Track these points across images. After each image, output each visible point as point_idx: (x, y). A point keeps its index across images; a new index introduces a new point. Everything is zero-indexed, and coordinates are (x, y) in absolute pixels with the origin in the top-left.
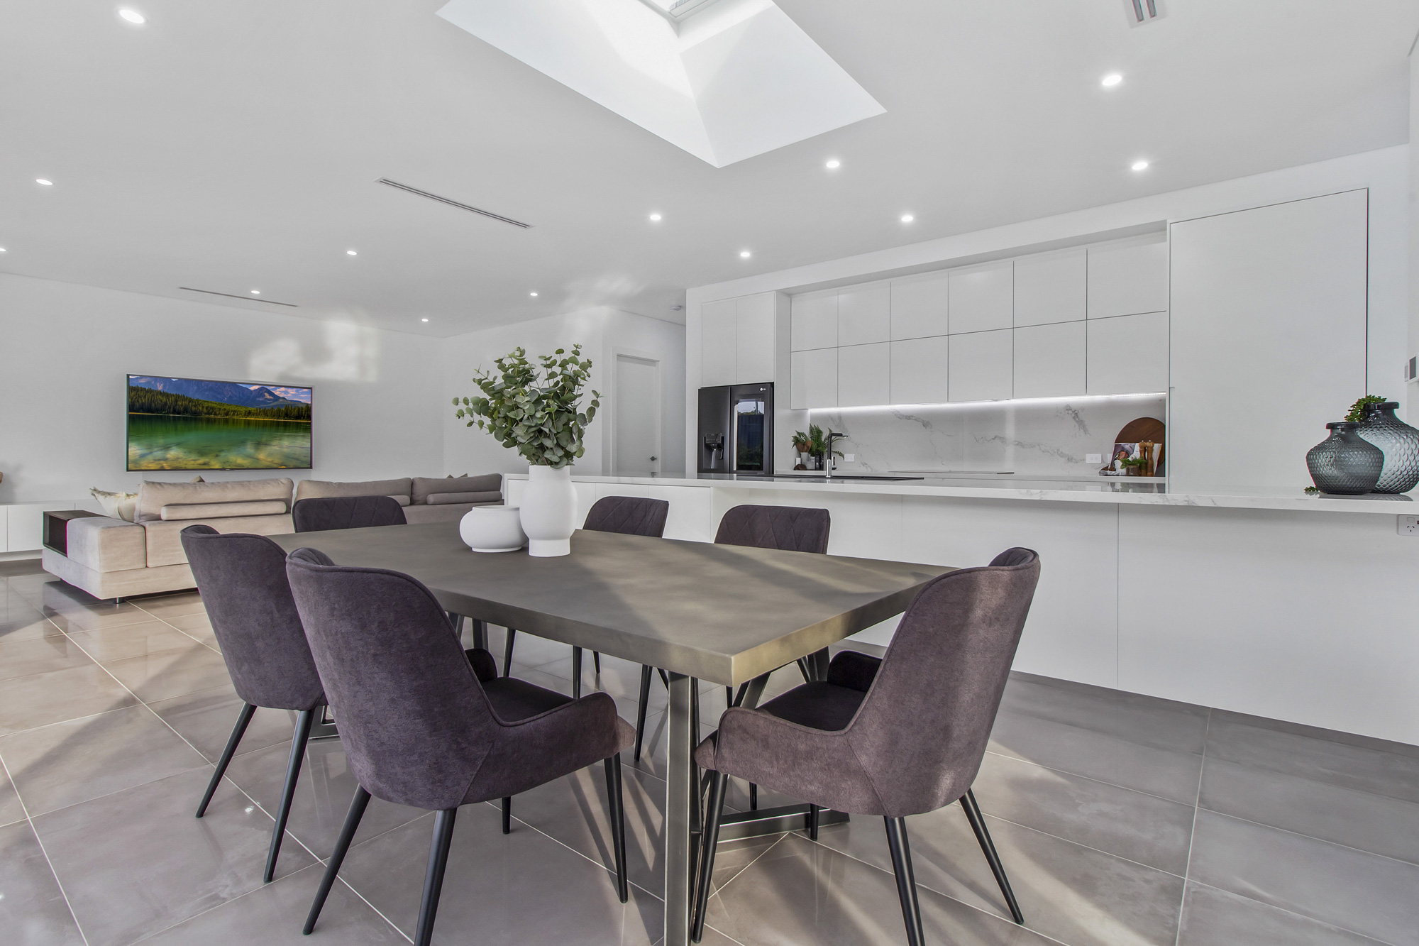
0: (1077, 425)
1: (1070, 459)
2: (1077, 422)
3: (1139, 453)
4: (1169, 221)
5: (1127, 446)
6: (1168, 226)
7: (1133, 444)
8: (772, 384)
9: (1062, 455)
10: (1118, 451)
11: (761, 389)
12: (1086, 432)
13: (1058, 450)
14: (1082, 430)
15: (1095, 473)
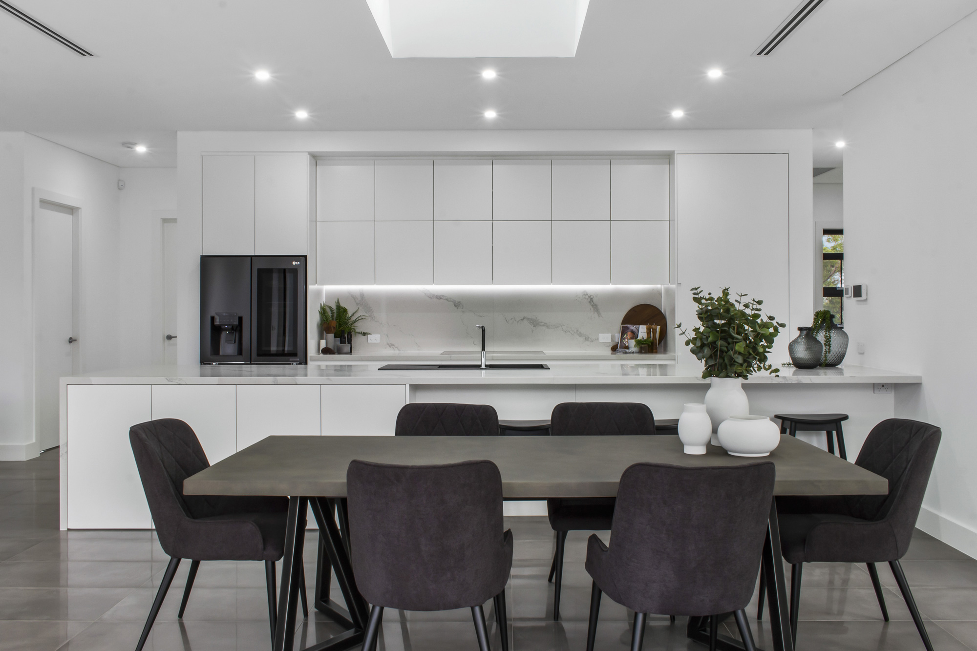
0: (592, 309)
1: (587, 339)
2: (592, 306)
3: (646, 334)
4: (676, 153)
5: (633, 327)
6: (676, 155)
7: (638, 326)
8: (305, 257)
9: (580, 335)
10: (624, 331)
11: (294, 263)
12: (599, 314)
13: (577, 330)
14: (596, 313)
15: (608, 352)
